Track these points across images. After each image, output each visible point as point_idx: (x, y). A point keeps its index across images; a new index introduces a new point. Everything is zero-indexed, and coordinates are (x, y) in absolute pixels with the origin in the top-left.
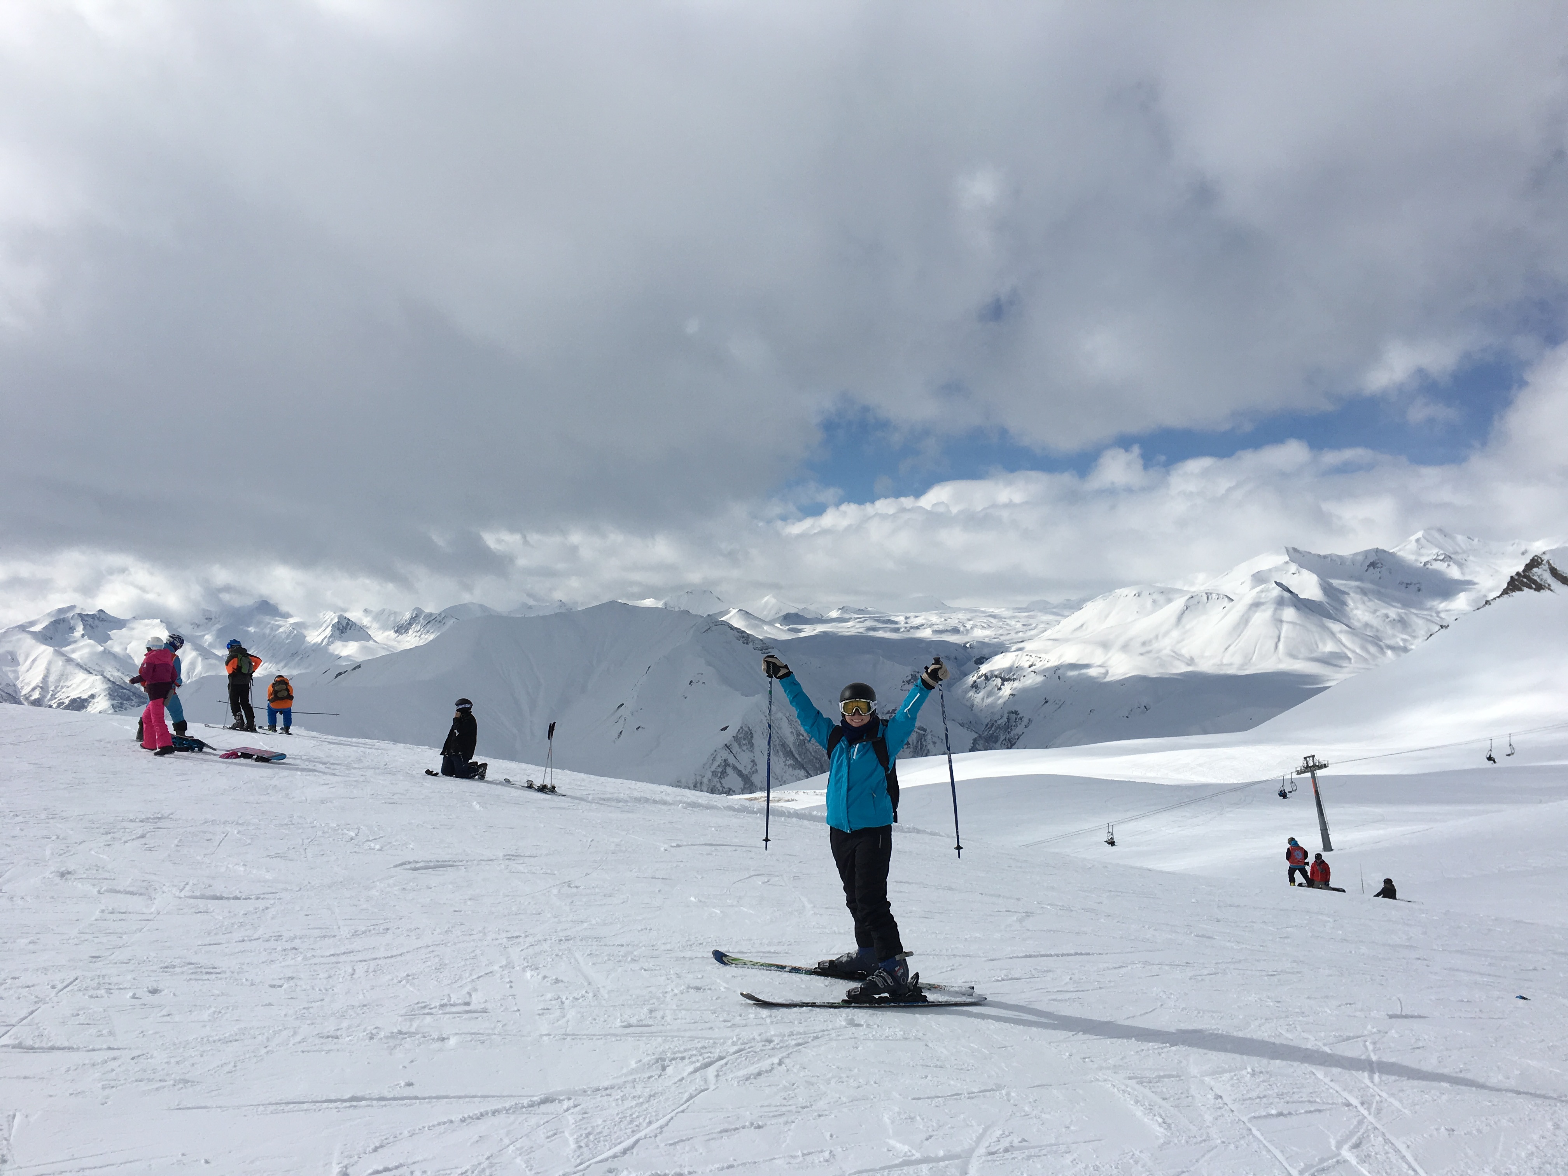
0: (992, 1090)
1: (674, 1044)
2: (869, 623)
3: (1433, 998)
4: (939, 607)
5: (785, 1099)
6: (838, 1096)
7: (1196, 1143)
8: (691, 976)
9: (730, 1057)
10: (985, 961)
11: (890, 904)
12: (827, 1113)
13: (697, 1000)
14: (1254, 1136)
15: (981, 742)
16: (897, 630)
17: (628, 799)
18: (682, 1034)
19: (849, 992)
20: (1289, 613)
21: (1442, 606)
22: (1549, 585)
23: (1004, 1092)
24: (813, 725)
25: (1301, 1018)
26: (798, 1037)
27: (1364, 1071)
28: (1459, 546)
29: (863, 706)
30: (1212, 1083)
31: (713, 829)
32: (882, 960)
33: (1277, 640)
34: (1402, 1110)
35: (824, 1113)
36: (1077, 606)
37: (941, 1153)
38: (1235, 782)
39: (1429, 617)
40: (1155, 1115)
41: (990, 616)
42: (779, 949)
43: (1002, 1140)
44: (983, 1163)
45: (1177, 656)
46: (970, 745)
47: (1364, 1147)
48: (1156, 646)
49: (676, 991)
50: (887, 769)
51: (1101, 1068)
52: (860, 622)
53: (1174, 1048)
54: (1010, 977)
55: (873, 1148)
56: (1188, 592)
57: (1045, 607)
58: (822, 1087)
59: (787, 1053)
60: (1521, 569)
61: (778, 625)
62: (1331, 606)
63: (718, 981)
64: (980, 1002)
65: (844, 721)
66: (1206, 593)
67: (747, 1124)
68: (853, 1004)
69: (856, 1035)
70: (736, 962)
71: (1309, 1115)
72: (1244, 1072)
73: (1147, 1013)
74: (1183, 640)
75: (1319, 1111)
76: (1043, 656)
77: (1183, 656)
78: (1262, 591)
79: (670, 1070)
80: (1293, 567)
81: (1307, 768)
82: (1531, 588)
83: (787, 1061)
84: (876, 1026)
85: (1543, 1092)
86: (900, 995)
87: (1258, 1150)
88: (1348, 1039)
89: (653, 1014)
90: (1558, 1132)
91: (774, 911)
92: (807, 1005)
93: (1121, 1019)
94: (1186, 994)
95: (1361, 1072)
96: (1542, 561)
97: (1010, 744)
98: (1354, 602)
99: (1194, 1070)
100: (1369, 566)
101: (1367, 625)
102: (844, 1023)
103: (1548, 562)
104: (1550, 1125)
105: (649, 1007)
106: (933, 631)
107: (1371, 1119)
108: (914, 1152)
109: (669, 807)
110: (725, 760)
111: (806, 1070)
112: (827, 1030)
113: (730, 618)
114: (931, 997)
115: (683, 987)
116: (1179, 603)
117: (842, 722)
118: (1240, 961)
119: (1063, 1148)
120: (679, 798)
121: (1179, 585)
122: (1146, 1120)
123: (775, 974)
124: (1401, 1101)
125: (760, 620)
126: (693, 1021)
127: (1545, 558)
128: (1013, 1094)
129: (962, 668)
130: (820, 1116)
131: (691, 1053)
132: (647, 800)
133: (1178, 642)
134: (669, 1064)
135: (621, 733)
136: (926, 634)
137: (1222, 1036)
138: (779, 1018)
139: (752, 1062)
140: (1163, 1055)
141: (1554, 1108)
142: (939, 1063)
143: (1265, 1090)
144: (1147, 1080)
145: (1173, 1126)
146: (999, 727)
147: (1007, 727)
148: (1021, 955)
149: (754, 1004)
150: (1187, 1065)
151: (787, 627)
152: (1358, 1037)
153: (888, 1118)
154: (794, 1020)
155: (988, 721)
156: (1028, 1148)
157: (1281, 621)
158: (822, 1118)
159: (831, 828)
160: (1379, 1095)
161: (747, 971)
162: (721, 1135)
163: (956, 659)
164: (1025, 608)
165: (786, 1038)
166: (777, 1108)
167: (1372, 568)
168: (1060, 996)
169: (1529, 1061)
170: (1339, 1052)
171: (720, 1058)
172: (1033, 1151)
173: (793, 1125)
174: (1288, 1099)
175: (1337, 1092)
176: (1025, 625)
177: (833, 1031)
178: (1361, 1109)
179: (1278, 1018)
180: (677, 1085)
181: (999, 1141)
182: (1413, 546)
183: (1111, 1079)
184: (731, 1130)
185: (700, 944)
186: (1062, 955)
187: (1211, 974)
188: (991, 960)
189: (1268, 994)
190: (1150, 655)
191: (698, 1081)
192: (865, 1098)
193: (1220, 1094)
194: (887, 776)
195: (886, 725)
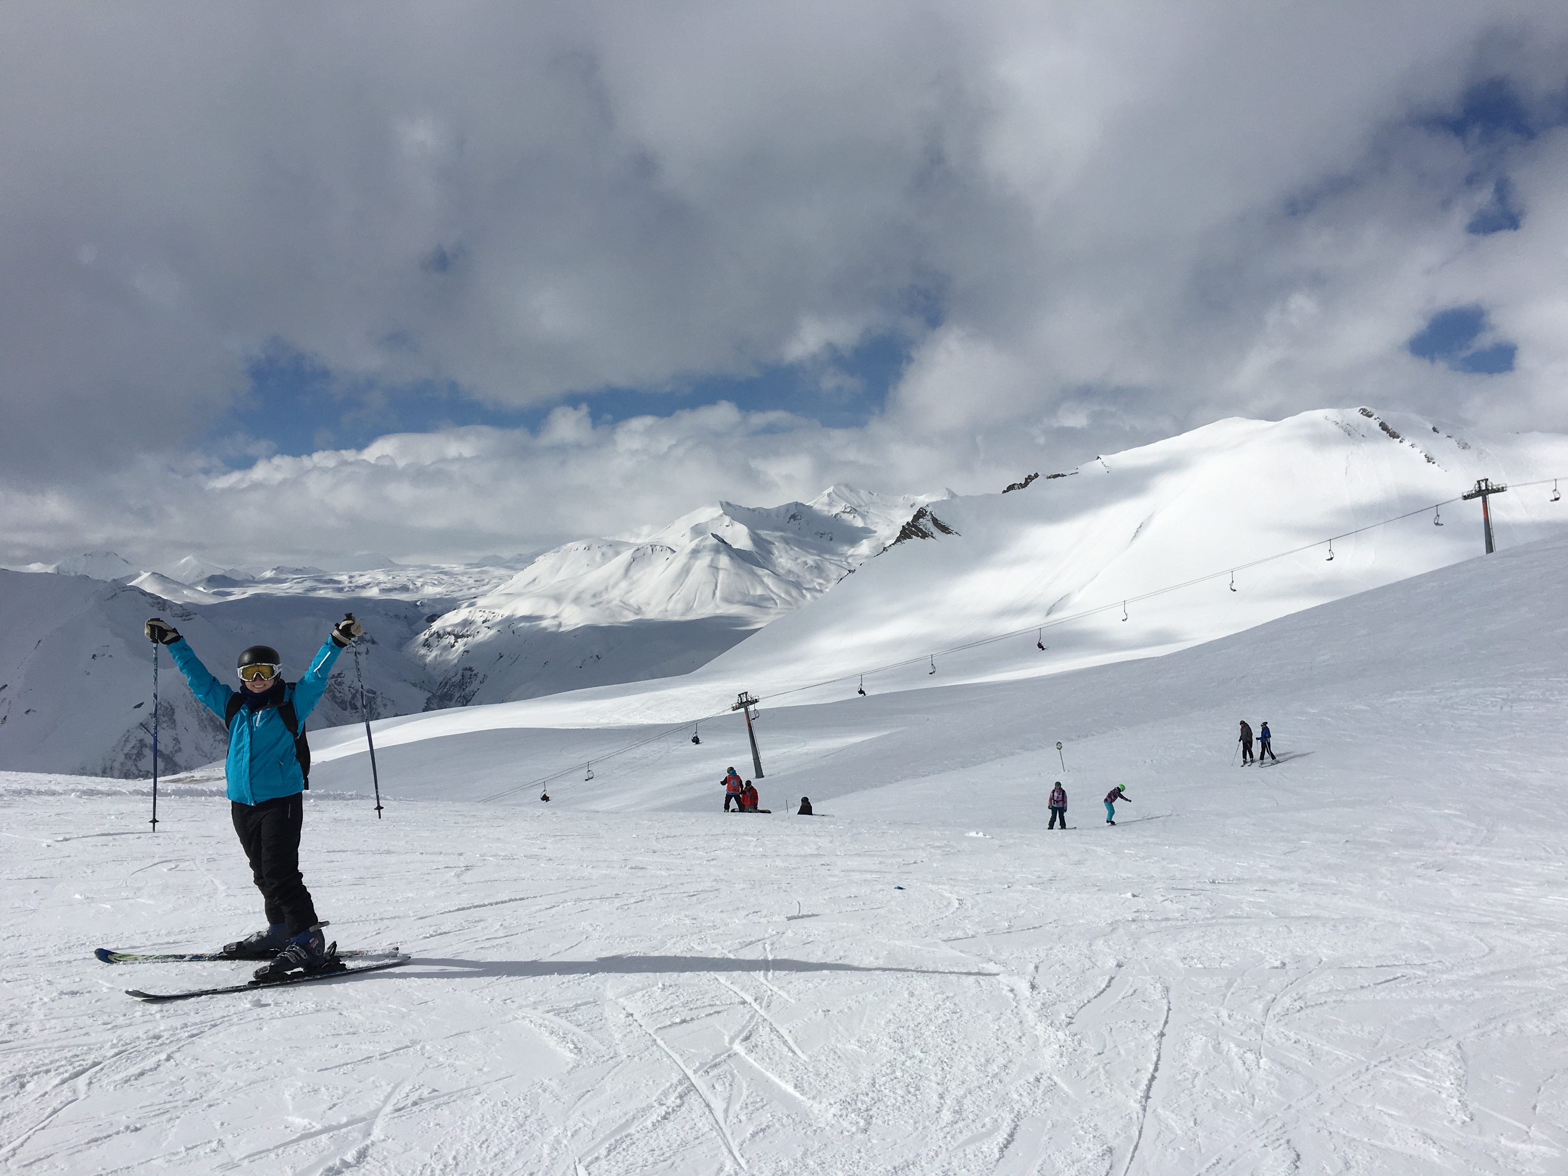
0: (407, 1047)
1: (38, 1057)
2: (308, 584)
3: (827, 898)
4: (386, 564)
5: (171, 1095)
6: (233, 1082)
7: (604, 1062)
8: (67, 980)
9: (108, 1061)
10: (415, 920)
11: (302, 876)
12: (219, 1101)
13: (72, 1006)
14: (658, 1046)
15: (435, 701)
16: (340, 590)
17: (5, 793)
18: (49, 1045)
19: (256, 972)
20: (724, 561)
21: (851, 551)
22: (932, 533)
23: (418, 1047)
24: (207, 694)
25: (713, 931)
26: (193, 1027)
27: (760, 970)
28: (862, 500)
30: (626, 1003)
31: (113, 817)
32: (295, 934)
33: (714, 587)
34: (789, 1000)
35: (215, 1102)
36: (530, 560)
37: (344, 1120)
38: (681, 722)
39: (839, 563)
40: (567, 1043)
41: (441, 573)
42: (180, 938)
43: (411, 1094)
44: (389, 1121)
45: (625, 605)
46: (424, 705)
47: (753, 1039)
48: (605, 597)
49: (46, 1000)
50: (296, 734)
51: (520, 1007)
52: (298, 583)
53: (593, 976)
54: (439, 932)
55: (269, 1128)
56: (633, 545)
57: (498, 562)
58: (216, 1075)
59: (177, 1047)
60: (910, 519)
61: (201, 589)
62: (760, 555)
63: (100, 982)
64: (406, 961)
65: (244, 687)
66: (651, 546)
67: (122, 1129)
68: (261, 985)
69: (261, 1016)
70: (125, 959)
71: (709, 1018)
72: (655, 988)
73: (572, 947)
74: (631, 591)
75: (718, 1012)
76: (496, 611)
77: (632, 606)
78: (701, 540)
79: (30, 1087)
80: (727, 519)
81: (742, 704)
82: (918, 536)
83: (177, 1056)
84: (285, 1003)
85: (904, 967)
86: (316, 967)
87: (660, 1058)
88: (751, 943)
89: (14, 1029)
90: (911, 999)
91: (179, 898)
92: (206, 993)
93: (546, 957)
94: (612, 924)
95: (757, 972)
96: (926, 512)
97: (465, 701)
98: (779, 551)
99: (610, 994)
100: (790, 518)
101: (790, 572)
102: (248, 1006)
103: (931, 513)
104: (906, 994)
105: (9, 1021)
106: (380, 590)
107: (762, 1012)
108: (314, 1124)
109: (58, 798)
110: (141, 741)
111: (199, 1061)
112: (228, 1016)
113: (141, 582)
114: (350, 964)
115: (55, 994)
116: (626, 556)
117: (241, 688)
118: (666, 886)
119: (473, 1091)
120: (71, 786)
121: (625, 538)
122: (558, 1049)
123: (172, 966)
124: (788, 992)
125: (179, 583)
126: (64, 1029)
127: (929, 510)
128: (428, 1047)
129: (413, 627)
130: (210, 1106)
131: (58, 1064)
132: (29, 792)
133: (627, 593)
134: (30, 1079)
135: (5, 718)
136: (373, 593)
137: (639, 958)
138: (172, 1011)
139: (134, 1062)
140: (582, 984)
141: (911, 979)
142: (351, 1030)
143: (672, 1001)
144: (564, 1010)
145: (584, 1049)
146: (453, 685)
147: (462, 684)
148: (454, 909)
149: (143, 1001)
150: (604, 990)
151: (212, 591)
152: (759, 941)
153: (290, 1095)
154: (190, 1010)
155: (442, 678)
156: (437, 1097)
157: (717, 569)
158: (212, 1108)
159: (233, 803)
160: (771, 990)
161: (137, 967)
162: (89, 1145)
163: (406, 617)
164: (477, 564)
165: (178, 1031)
166: (160, 1106)
167: (792, 520)
168: (487, 944)
169: (896, 942)
170: (741, 958)
171: (95, 1064)
172: (441, 1100)
173: (178, 1121)
174: (692, 1006)
175: (735, 993)
176: (477, 581)
177: (235, 1016)
178: (754, 1005)
179: (692, 934)
180: (38, 1101)
181: (408, 1096)
182: (825, 499)
183: (529, 1015)
184: (101, 1139)
185: (82, 945)
186: (496, 904)
187: (638, 902)
188: (421, 918)
189: (687, 913)
190: (601, 606)
191: (66, 1092)
192: (264, 1079)
193: (631, 1012)
194: (296, 742)
195: (294, 689)
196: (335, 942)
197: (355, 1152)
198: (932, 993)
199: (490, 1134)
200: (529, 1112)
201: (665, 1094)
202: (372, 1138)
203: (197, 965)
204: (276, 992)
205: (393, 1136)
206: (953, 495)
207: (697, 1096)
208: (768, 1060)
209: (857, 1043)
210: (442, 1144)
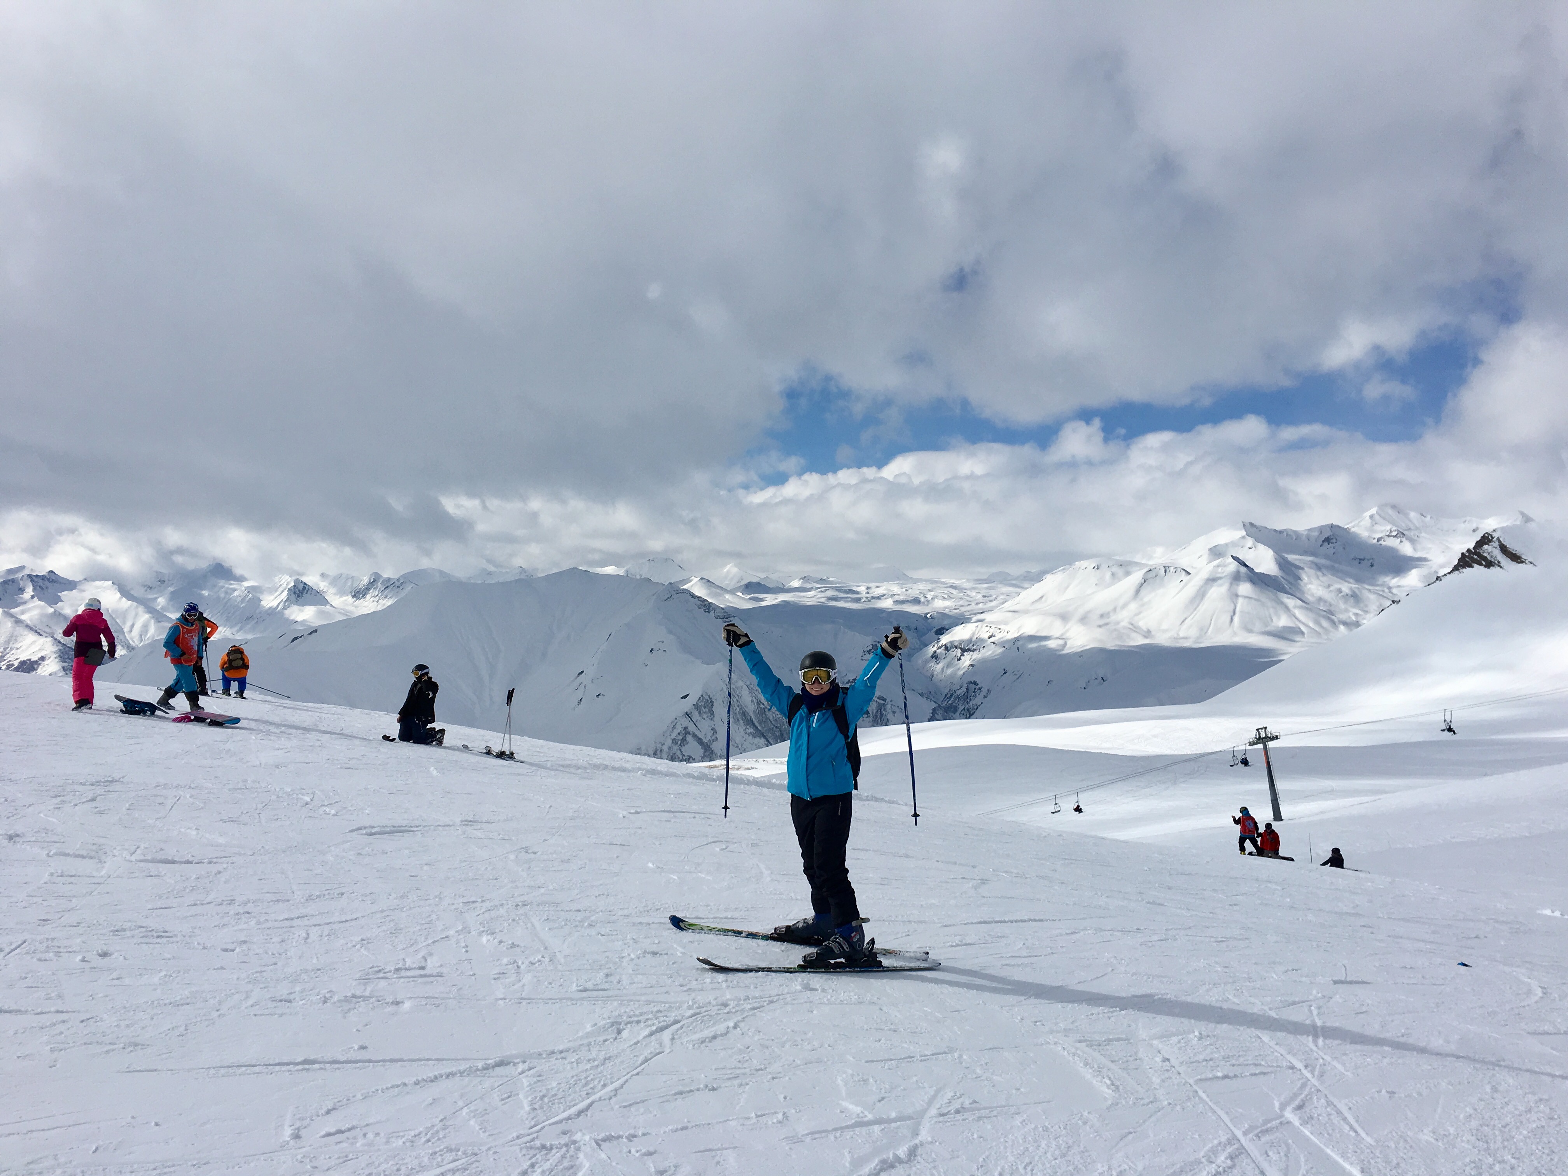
0: (945, 1053)
1: (630, 1008)
2: (830, 593)
3: (1377, 965)
4: (900, 577)
5: (739, 1062)
6: (792, 1059)
7: (1143, 1105)
8: (647, 941)
9: (686, 1021)
10: (940, 927)
11: (848, 871)
13: (653, 964)
14: (1200, 1098)
15: (940, 713)
16: (858, 600)
17: (588, 766)
18: (638, 998)
19: (805, 957)
20: (1245, 588)
21: (1395, 581)
22: (1499, 562)
23: (956, 1055)
24: (773, 693)
25: (1248, 984)
26: (754, 1001)
27: (1308, 1035)
28: (1412, 522)
29: (824, 675)
30: (1160, 1046)
31: (672, 796)
32: (839, 926)
33: (1231, 614)
34: (1346, 1073)
35: (779, 1075)
36: (1037, 578)
37: (893, 1115)
38: (1189, 753)
39: (1381, 593)
40: (1104, 1078)
41: (951, 587)
42: (736, 914)
43: (953, 1101)
44: (934, 1124)
45: (1134, 628)
46: (929, 715)
47: (1307, 1109)
48: (1113, 618)
49: (633, 956)
50: (847, 737)
51: (1051, 1032)
52: (822, 592)
53: (1123, 1013)
54: (964, 942)
55: (826, 1110)
56: (1146, 565)
57: (1005, 579)
58: (776, 1050)
59: (742, 1017)
60: (1471, 545)
61: (739, 594)
62: (1286, 580)
63: (675, 946)
64: (935, 967)
65: (804, 690)
66: (1164, 567)
67: (701, 1086)
68: (809, 970)
69: (811, 999)
70: (693, 928)
71: (1254, 1077)
72: (1191, 1036)
73: (1098, 978)
74: (1140, 613)
75: (1265, 1074)
76: (1002, 627)
77: (1140, 628)
78: (1219, 566)
79: (625, 1034)
80: (1250, 542)
81: (1260, 740)
82: (1481, 564)
83: (742, 1025)
84: (831, 991)
85: (1482, 1057)
86: (855, 960)
87: (1203, 1111)
88: (1293, 1003)
89: (610, 979)
90: (1495, 1095)
91: (732, 877)
92: (763, 970)
93: (1072, 983)
94: (1136, 960)
95: (1305, 1036)
96: (1493, 538)
97: (969, 714)
98: (1309, 577)
99: (1143, 1034)
100: (1323, 541)
101: (1320, 599)
102: (799, 988)
103: (1498, 539)
104: (1488, 1089)
105: (605, 971)
106: (894, 602)
107: (1314, 1081)
108: (866, 1113)
109: (628, 774)
110: (685, 728)
111: (761, 1034)
112: (783, 995)
113: (691, 586)
114: (886, 962)
115: (639, 952)
116: (1137, 576)
117: (802, 690)
118: (1190, 928)
119: (1013, 1110)
120: (638, 765)
121: (1137, 558)
122: (1095, 1082)
123: (731, 939)
124: (1344, 1064)
125: (722, 588)
126: (649, 985)
127: (1496, 535)
128: (965, 1057)
129: (922, 638)
130: (774, 1078)
131: (646, 1016)
132: (606, 767)
133: (1136, 615)
134: (625, 1027)
135: (581, 700)
136: (887, 604)
137: (1171, 1000)
138: (735, 982)
139: (707, 1025)
140: (1112, 1019)
141: (1492, 1072)
142: (892, 1027)
143: (1212, 1053)
144: (1097, 1043)
145: (1121, 1087)
146: (958, 697)
147: (966, 697)
148: (976, 921)
149: (710, 969)
150: (1136, 1029)
151: (749, 596)
152: (1303, 1002)
153: (842, 1081)
154: (749, 984)
155: (947, 690)
156: (978, 1109)
157: (1237, 596)
158: (776, 1081)
159: (791, 796)
160: (1323, 1059)
161: (702, 936)
162: (675, 1097)
163: (916, 629)
164: (985, 580)
165: (742, 1002)
166: (732, 1071)
167: (1326, 543)
168: (1013, 962)
169: (1469, 1026)
170: (1284, 1017)
171: (676, 1022)
172: (983, 1113)
173: (747, 1087)
174: (1234, 1062)
175: (1282, 1055)
176: (985, 597)
177: (789, 995)
178: (1304, 1071)
179: (1226, 984)
180: (632, 1048)
181: (950, 1102)
182: (1367, 522)
183: (1061, 1042)
184: (685, 1093)
185: (657, 910)
186: (1016, 922)
187: (1162, 940)
188: (946, 926)
189: (1217, 959)
190: (1108, 627)
191: (653, 1045)
192: (819, 1061)
193: (1167, 1057)
194: (847, 744)
195: (846, 694)
196: (873, 939)
197: (906, 1149)
198: (1520, 1092)
199: (1033, 1157)
200: (1070, 1142)
201: (1214, 1151)
202: (920, 1138)
203: (751, 942)
204: (821, 977)
205: (940, 1140)
206: (1527, 519)
207: (1249, 1161)
208: (1326, 1135)
209: (1432, 1135)
210: (987, 1157)
